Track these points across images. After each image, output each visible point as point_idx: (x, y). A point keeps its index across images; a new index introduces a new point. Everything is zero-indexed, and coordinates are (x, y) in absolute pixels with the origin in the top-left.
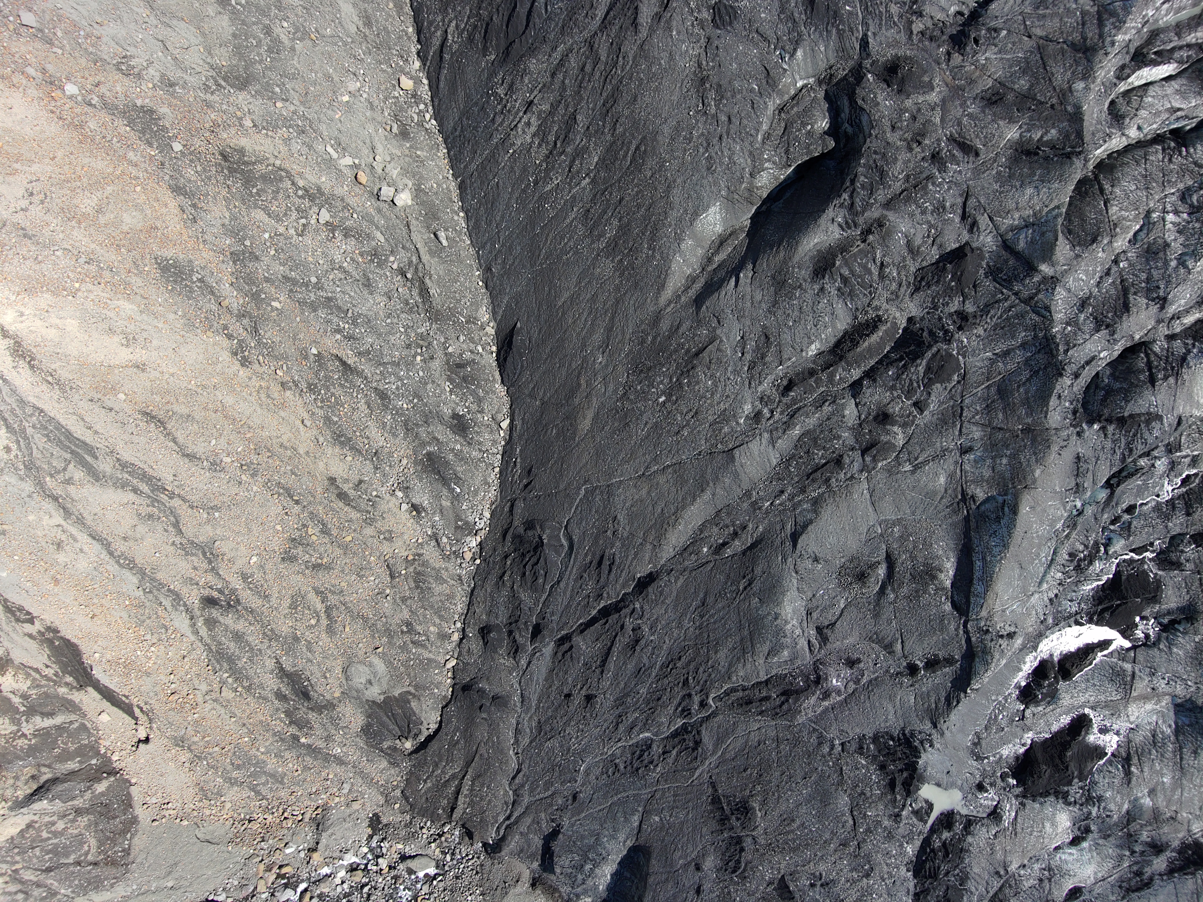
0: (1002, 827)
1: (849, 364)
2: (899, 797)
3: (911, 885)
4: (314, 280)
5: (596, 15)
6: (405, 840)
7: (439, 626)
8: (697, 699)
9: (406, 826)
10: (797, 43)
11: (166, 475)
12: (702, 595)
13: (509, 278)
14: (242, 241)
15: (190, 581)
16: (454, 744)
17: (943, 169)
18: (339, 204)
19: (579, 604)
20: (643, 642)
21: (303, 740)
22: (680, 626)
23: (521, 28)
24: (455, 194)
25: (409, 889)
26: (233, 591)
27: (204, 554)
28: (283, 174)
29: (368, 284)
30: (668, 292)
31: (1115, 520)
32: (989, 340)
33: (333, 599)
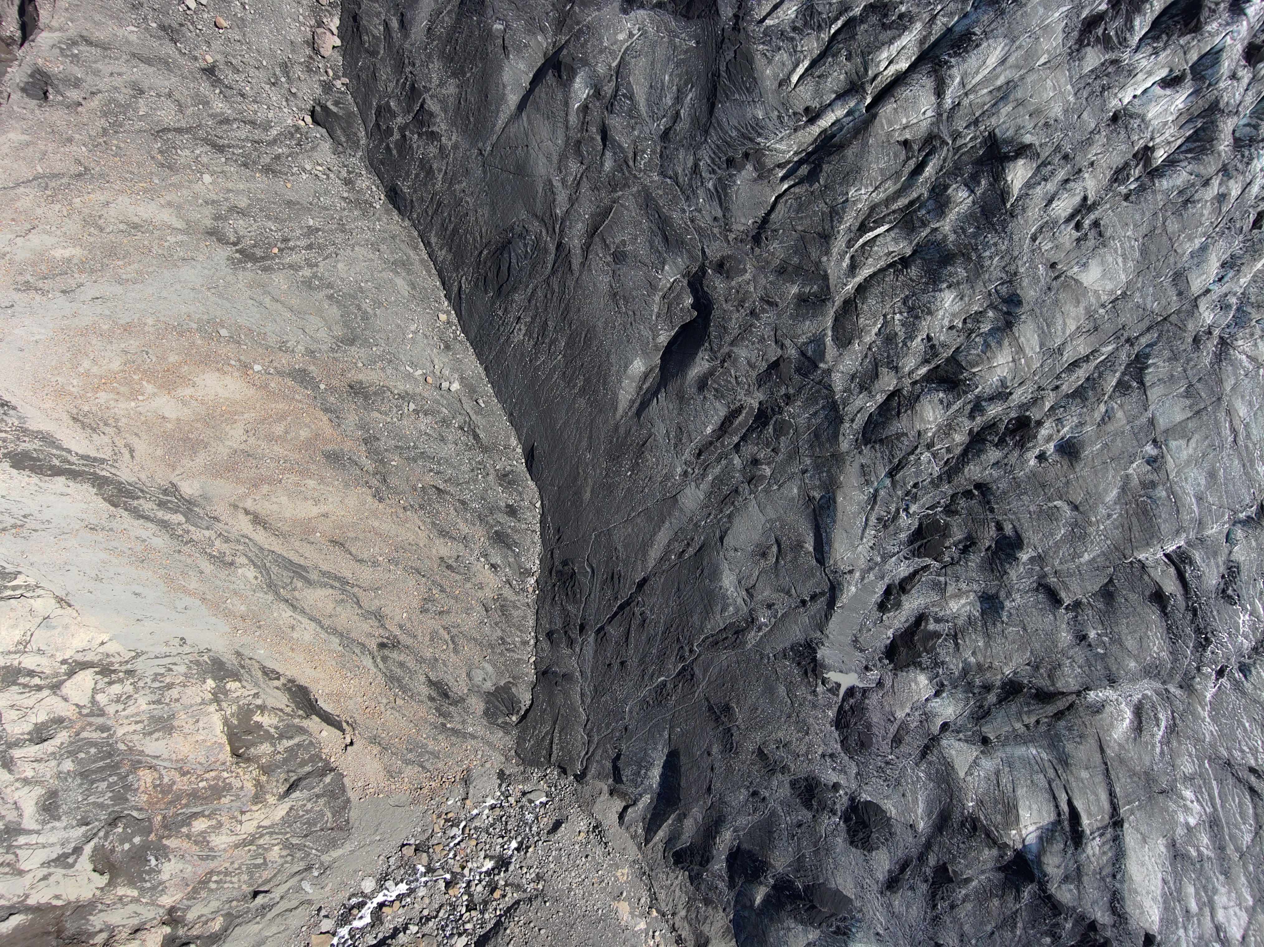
0: (885, 690)
1: (730, 434)
2: (811, 679)
3: (836, 734)
4: (412, 444)
5: (547, 267)
6: (523, 782)
7: (521, 637)
8: (687, 648)
9: (522, 773)
10: (664, 264)
11: (348, 574)
12: (676, 585)
13: (524, 417)
14: (368, 431)
15: (370, 635)
16: (543, 712)
17: (759, 318)
19: (604, 606)
20: (648, 621)
21: (448, 726)
22: (667, 606)
23: (506, 278)
24: (483, 375)
25: (532, 813)
26: (395, 637)
27: (376, 617)
28: (386, 389)
29: (443, 439)
30: (620, 412)
31: (908, 493)
32: (805, 408)
33: (454, 631)
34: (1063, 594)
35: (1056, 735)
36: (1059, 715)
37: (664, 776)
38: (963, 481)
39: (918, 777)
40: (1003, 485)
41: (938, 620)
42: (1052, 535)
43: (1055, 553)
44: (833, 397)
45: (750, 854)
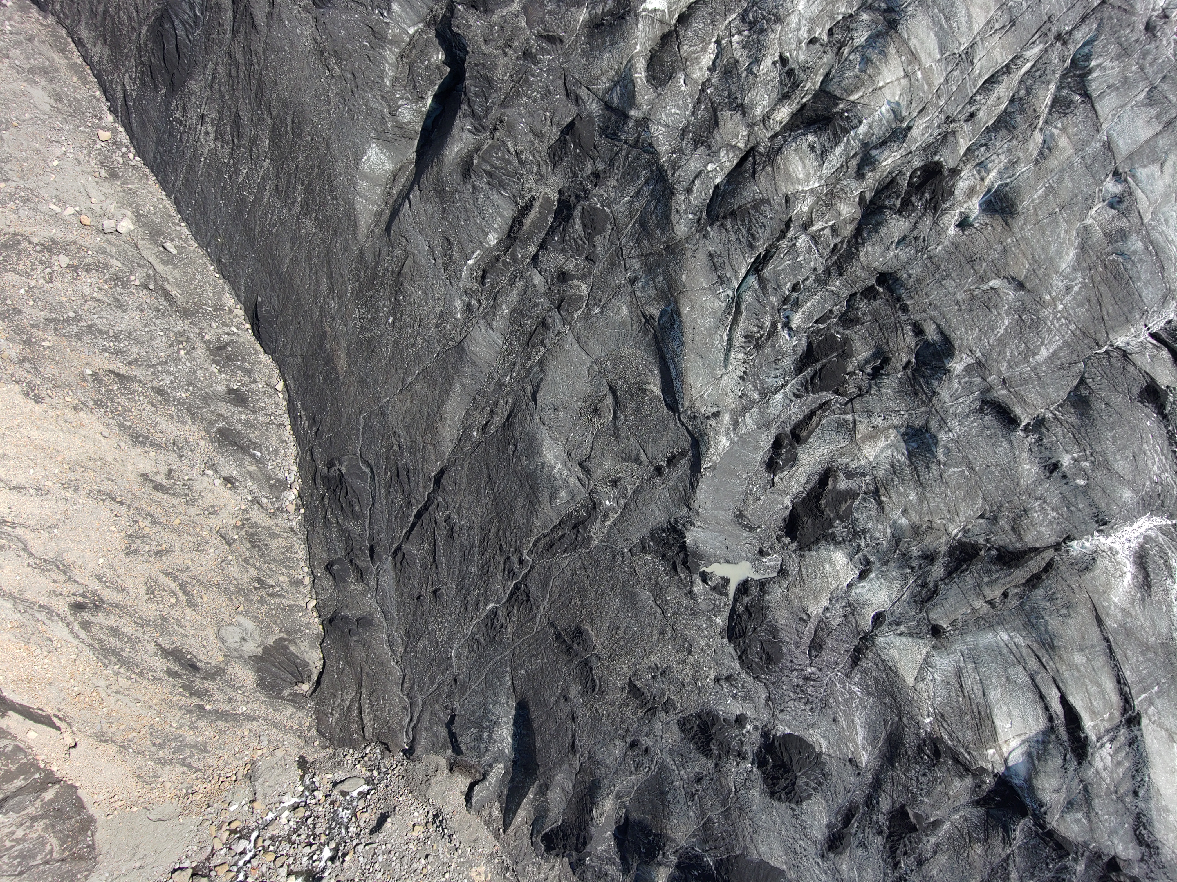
0: (791, 579)
1: (522, 242)
2: (683, 576)
3: (731, 649)
4: (72, 314)
5: (226, 30)
6: (332, 769)
7: (289, 575)
8: (515, 559)
9: (330, 758)
10: (389, 1)
12: (485, 471)
13: (238, 263)
14: (4, 301)
15: (54, 593)
16: (340, 672)
17: (536, 62)
18: (73, 247)
19: (396, 517)
20: (457, 529)
21: (208, 707)
22: (480, 505)
23: (175, 61)
24: (172, 209)
25: (347, 809)
26: (94, 593)
27: (57, 567)
28: (20, 238)
29: (120, 305)
30: (363, 230)
31: (785, 300)
32: (622, 187)
33: (183, 577)
34: (1018, 411)
35: (1033, 609)
36: (1034, 581)
37: (515, 736)
38: (859, 271)
39: (851, 693)
40: (916, 271)
41: (850, 475)
42: (992, 328)
43: (999, 353)
44: (657, 162)
45: (642, 826)
